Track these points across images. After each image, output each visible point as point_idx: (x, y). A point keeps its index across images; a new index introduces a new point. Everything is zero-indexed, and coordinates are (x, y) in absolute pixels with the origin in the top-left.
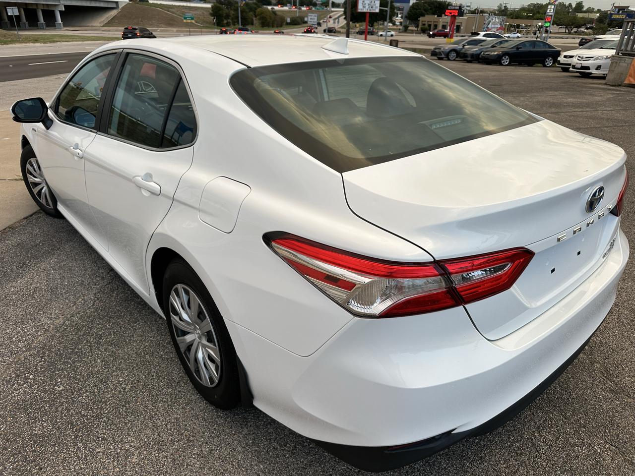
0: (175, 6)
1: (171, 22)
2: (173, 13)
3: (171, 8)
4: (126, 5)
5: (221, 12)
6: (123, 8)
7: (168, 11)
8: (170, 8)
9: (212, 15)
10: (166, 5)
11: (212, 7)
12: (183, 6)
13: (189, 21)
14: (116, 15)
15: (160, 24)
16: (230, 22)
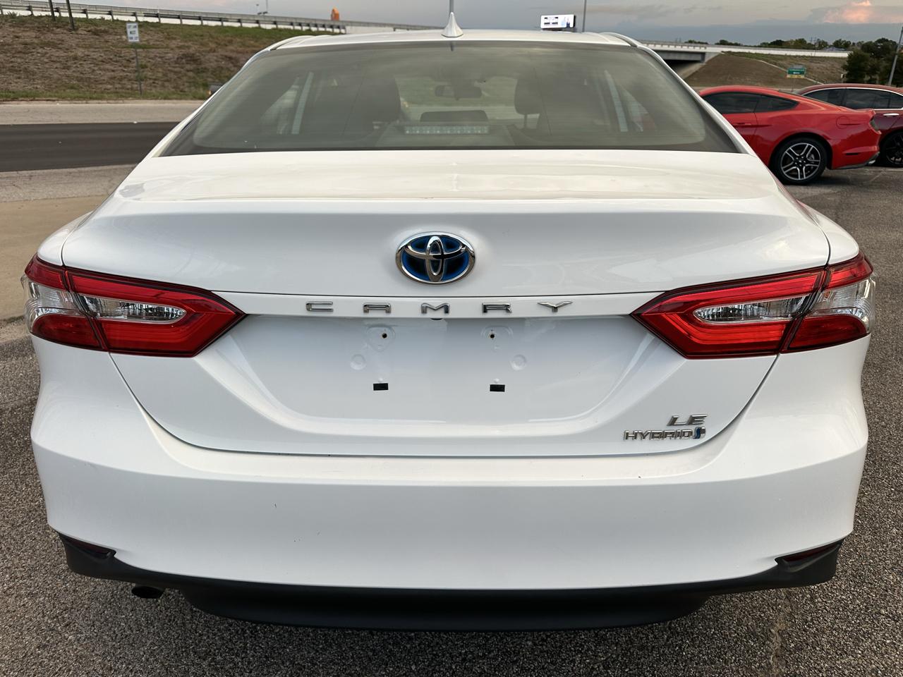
0: (790, 56)
1: (774, 79)
2: (781, 66)
3: (782, 60)
4: (715, 57)
5: (863, 64)
6: (710, 61)
7: (775, 64)
8: (779, 59)
9: (845, 68)
10: (776, 55)
11: (850, 56)
12: (803, 57)
13: (796, 76)
14: (697, 72)
15: (757, 82)
16: (876, 79)
